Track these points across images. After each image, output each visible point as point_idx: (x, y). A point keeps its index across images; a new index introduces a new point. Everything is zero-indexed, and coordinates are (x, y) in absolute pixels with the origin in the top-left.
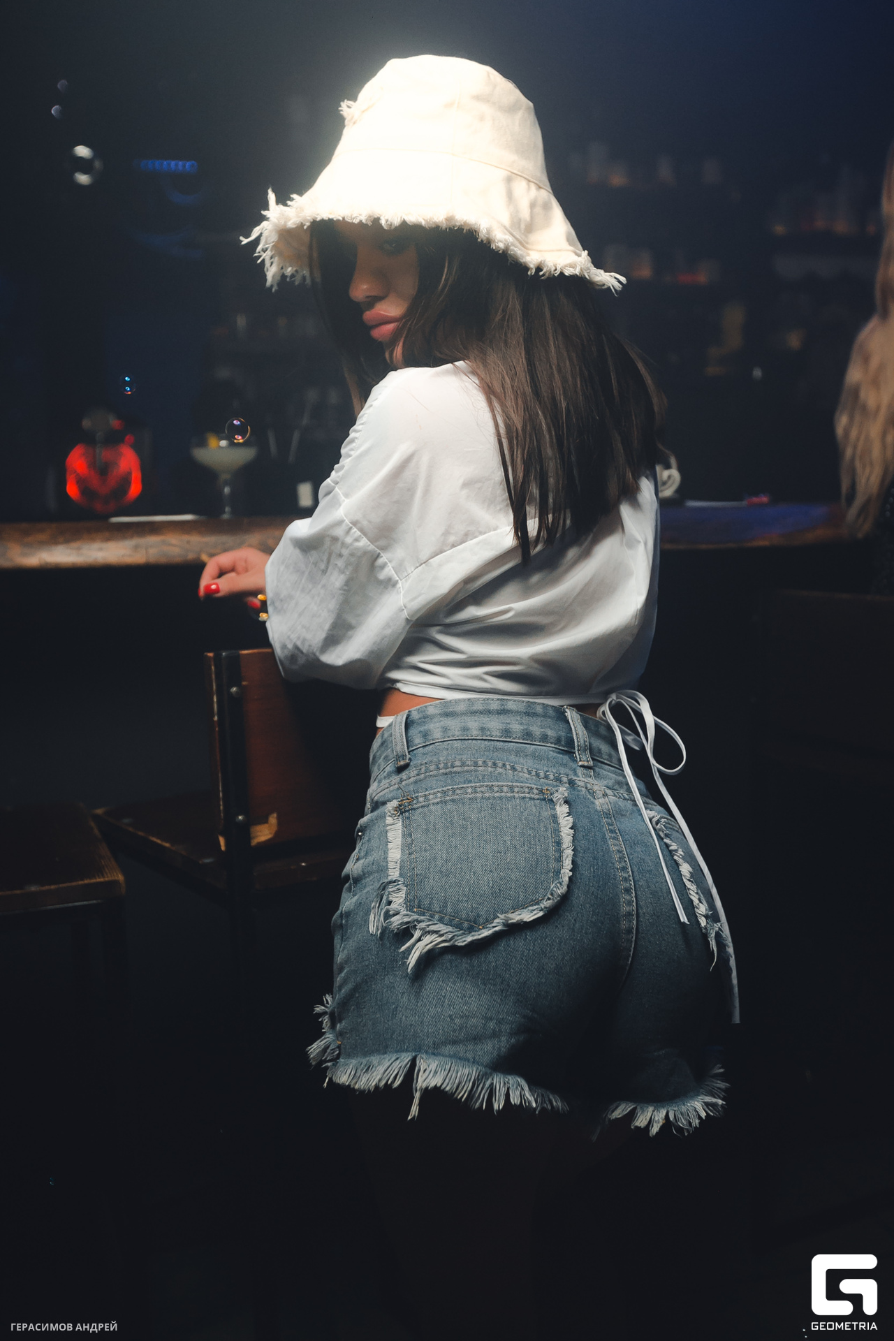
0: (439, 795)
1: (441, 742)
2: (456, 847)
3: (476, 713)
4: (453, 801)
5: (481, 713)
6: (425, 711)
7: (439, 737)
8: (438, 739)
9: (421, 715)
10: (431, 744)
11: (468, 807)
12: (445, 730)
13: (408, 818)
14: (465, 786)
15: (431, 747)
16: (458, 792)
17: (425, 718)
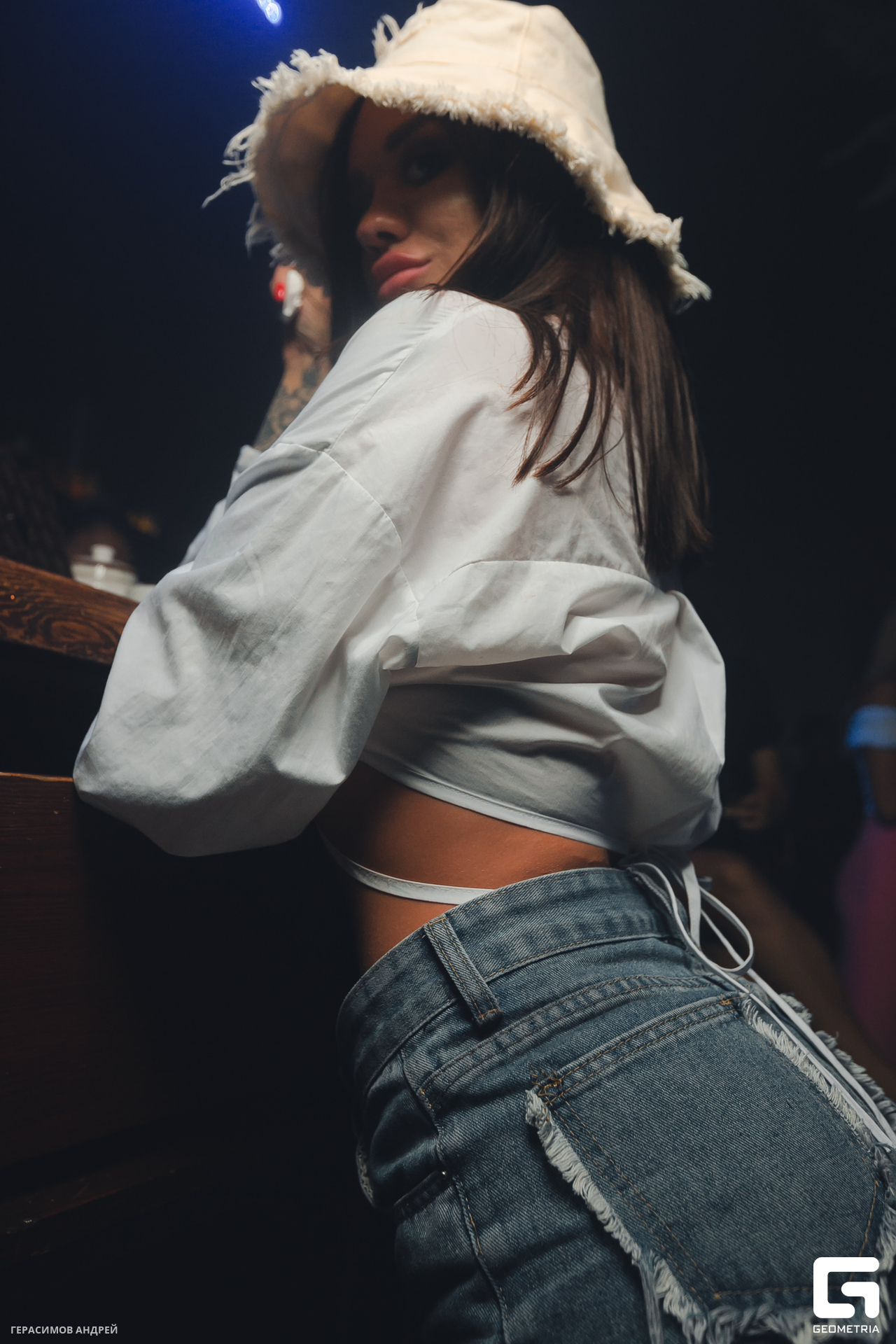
0: (608, 1058)
1: (536, 962)
2: (703, 1148)
3: (558, 901)
4: (638, 1061)
5: (564, 900)
6: (478, 912)
7: (527, 953)
8: (527, 958)
9: (474, 919)
10: (519, 969)
11: (670, 1065)
12: (530, 938)
13: (572, 1117)
14: (639, 1028)
15: (521, 973)
16: (637, 1043)
17: (482, 922)
